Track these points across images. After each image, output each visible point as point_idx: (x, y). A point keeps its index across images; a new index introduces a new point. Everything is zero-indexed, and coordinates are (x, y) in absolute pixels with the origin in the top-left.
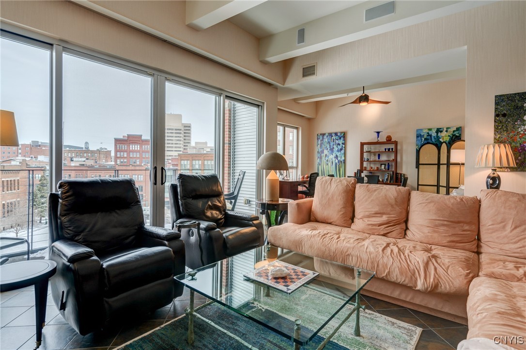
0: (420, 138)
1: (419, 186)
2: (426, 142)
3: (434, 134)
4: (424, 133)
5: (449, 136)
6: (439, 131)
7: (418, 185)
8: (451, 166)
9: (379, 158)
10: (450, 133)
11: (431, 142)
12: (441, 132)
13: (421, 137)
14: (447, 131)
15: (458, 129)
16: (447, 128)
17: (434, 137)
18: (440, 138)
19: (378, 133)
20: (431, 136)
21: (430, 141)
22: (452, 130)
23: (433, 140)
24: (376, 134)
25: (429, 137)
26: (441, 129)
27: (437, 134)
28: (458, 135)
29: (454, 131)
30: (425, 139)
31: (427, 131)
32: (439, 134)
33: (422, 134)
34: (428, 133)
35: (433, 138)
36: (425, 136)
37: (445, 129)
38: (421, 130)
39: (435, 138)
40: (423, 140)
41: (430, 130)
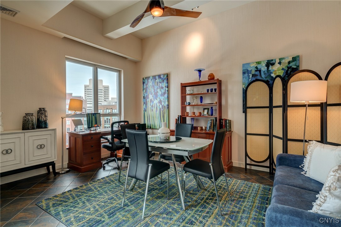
0: (246, 75)
1: (248, 136)
2: (254, 79)
3: (264, 68)
4: (252, 67)
5: (283, 69)
6: (270, 63)
7: (246, 134)
8: (289, 108)
9: (201, 102)
10: (284, 65)
11: (261, 79)
12: (273, 64)
13: (248, 74)
14: (280, 63)
15: (294, 59)
16: (280, 59)
17: (264, 72)
18: (271, 73)
19: (200, 71)
20: (260, 71)
21: (259, 78)
22: (287, 61)
23: (263, 76)
24: (197, 72)
25: (258, 73)
26: (272, 60)
27: (268, 68)
28: (295, 67)
29: (289, 63)
30: (253, 75)
31: (254, 65)
32: (270, 68)
33: (249, 69)
34: (256, 67)
35: (262, 73)
36: (253, 72)
37: (278, 61)
38: (248, 64)
39: (265, 74)
40: (251, 77)
41: (259, 63)
